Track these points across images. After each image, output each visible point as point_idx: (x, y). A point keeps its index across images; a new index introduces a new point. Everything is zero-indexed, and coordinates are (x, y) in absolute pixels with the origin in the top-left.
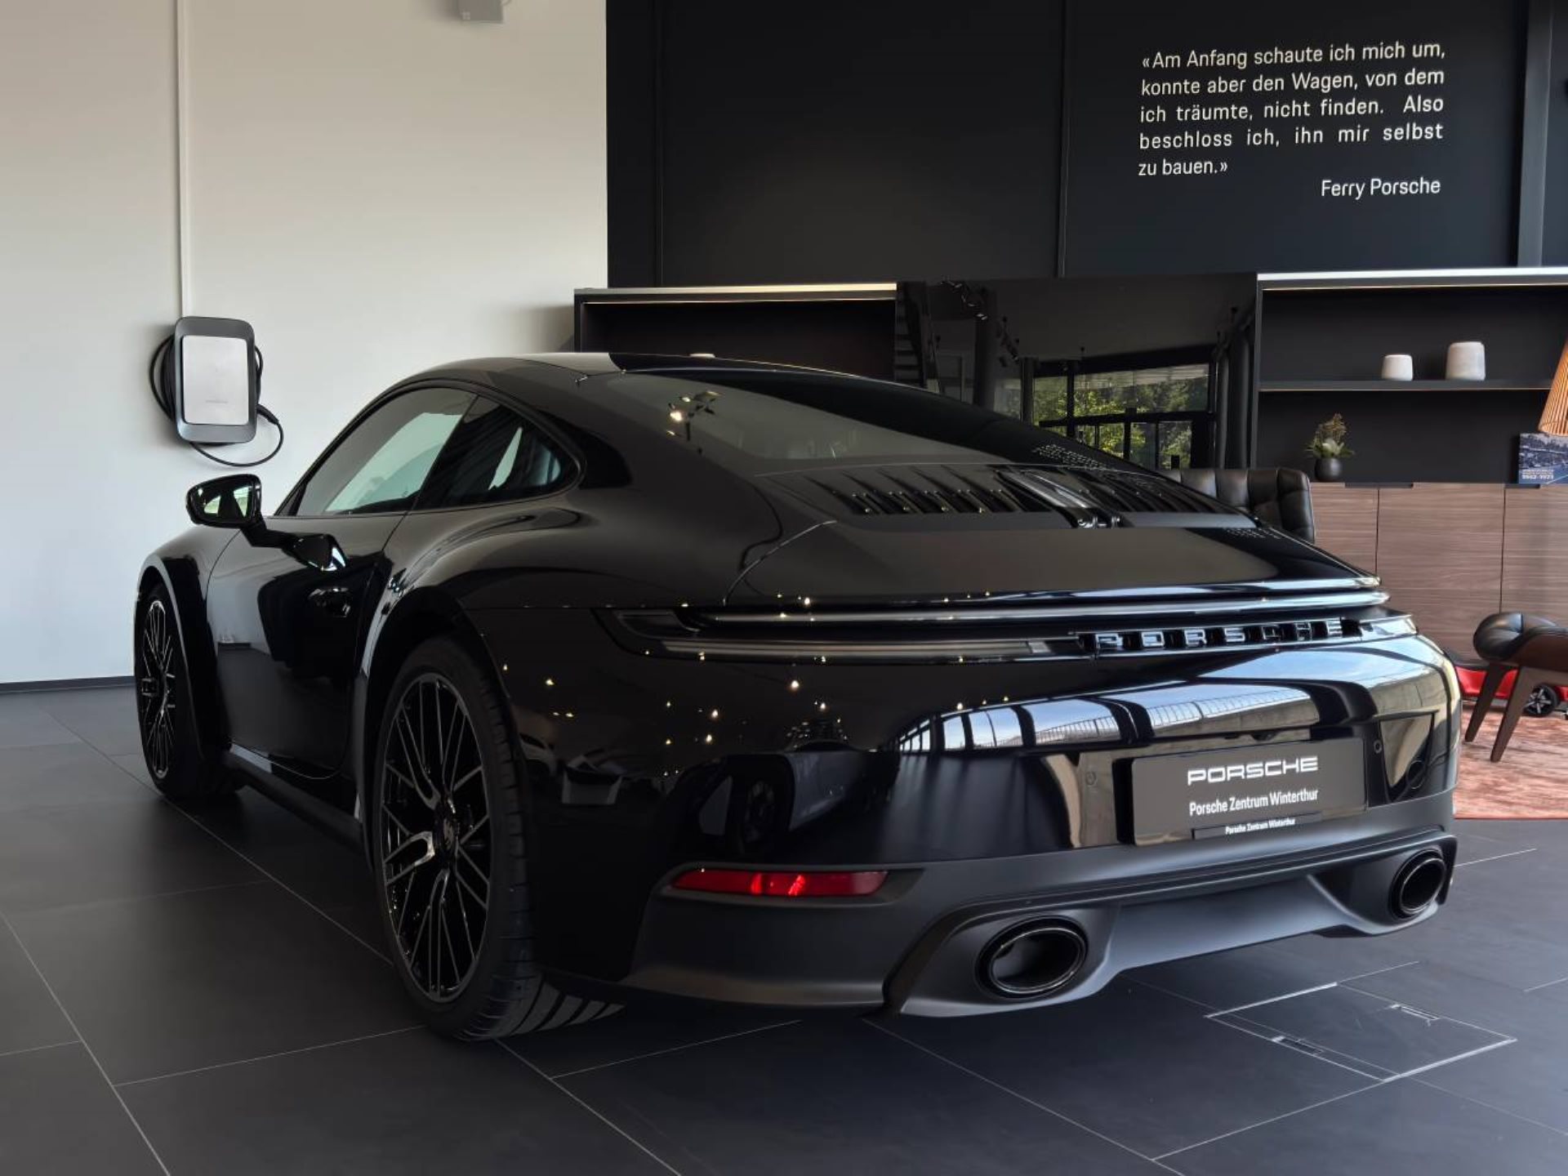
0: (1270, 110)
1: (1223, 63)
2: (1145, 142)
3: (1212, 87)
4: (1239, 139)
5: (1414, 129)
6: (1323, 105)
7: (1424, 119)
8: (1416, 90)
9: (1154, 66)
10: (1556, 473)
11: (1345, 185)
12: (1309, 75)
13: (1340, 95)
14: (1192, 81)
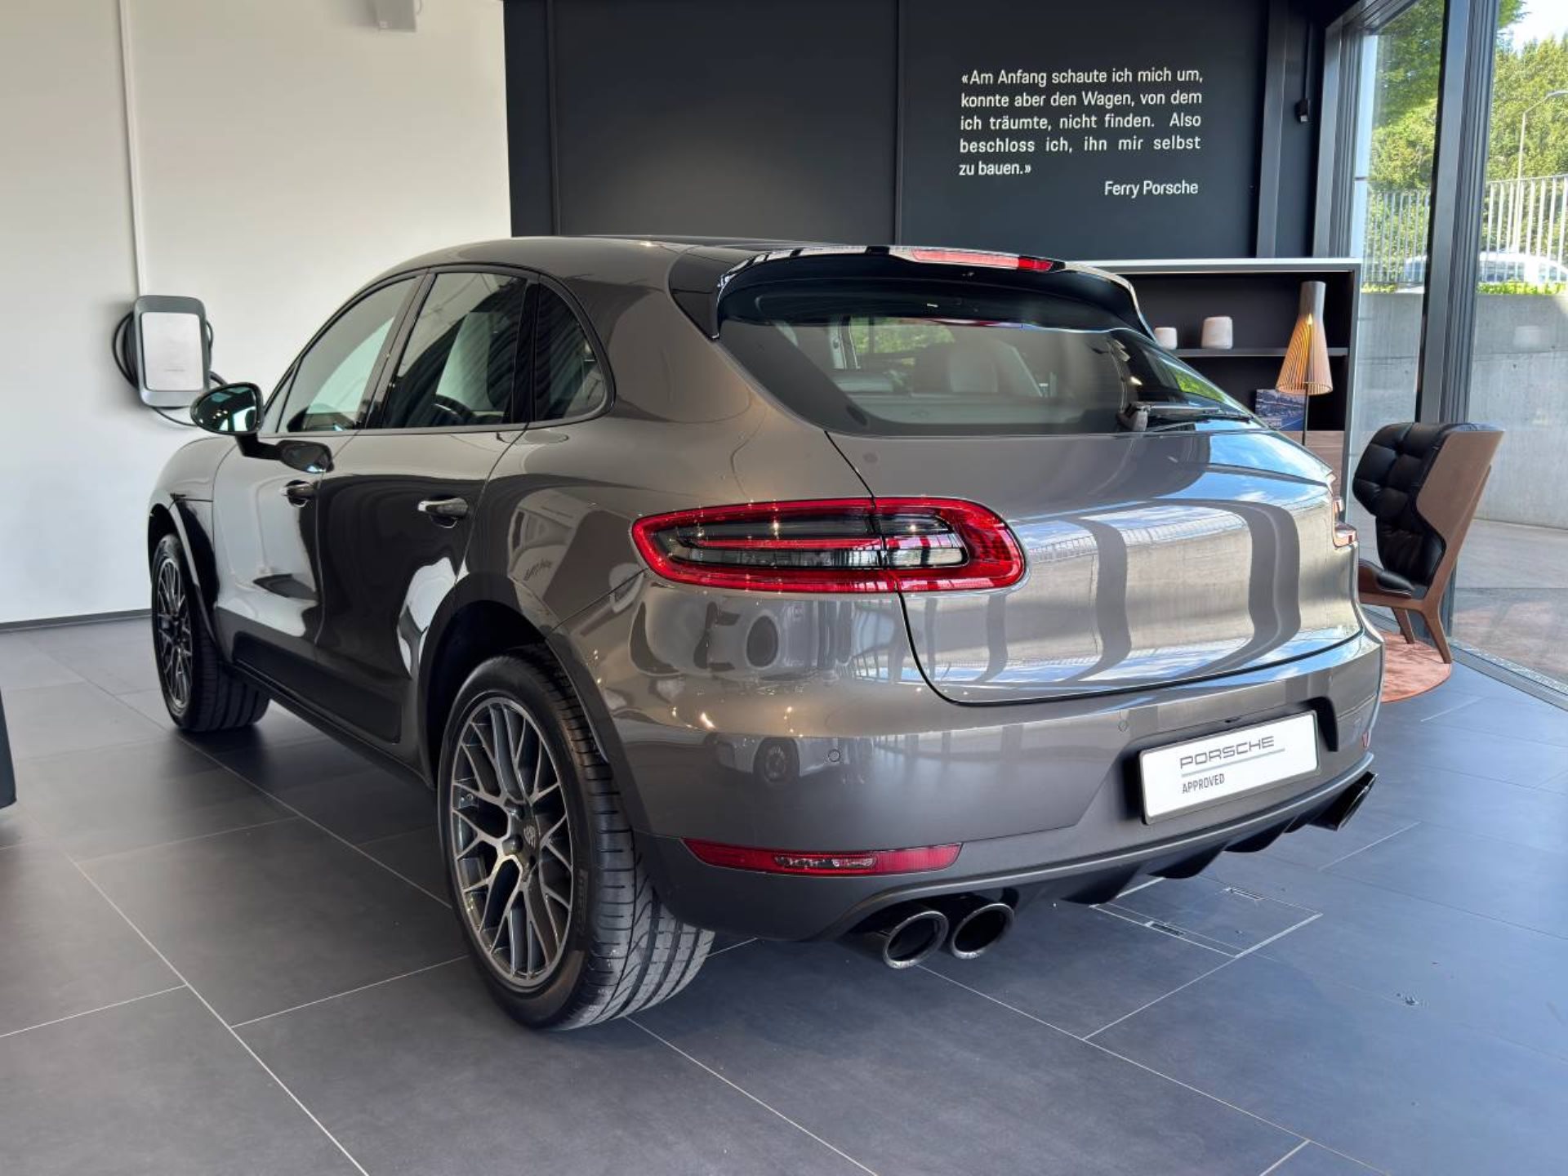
0: (1065, 123)
1: (1027, 82)
2: (964, 147)
3: (1019, 102)
4: (1040, 146)
5: (1178, 141)
6: (1107, 118)
7: (1186, 132)
8: (1180, 108)
9: (971, 83)
10: (1284, 421)
11: (1124, 186)
12: (1096, 93)
13: (1121, 111)
14: (1002, 96)
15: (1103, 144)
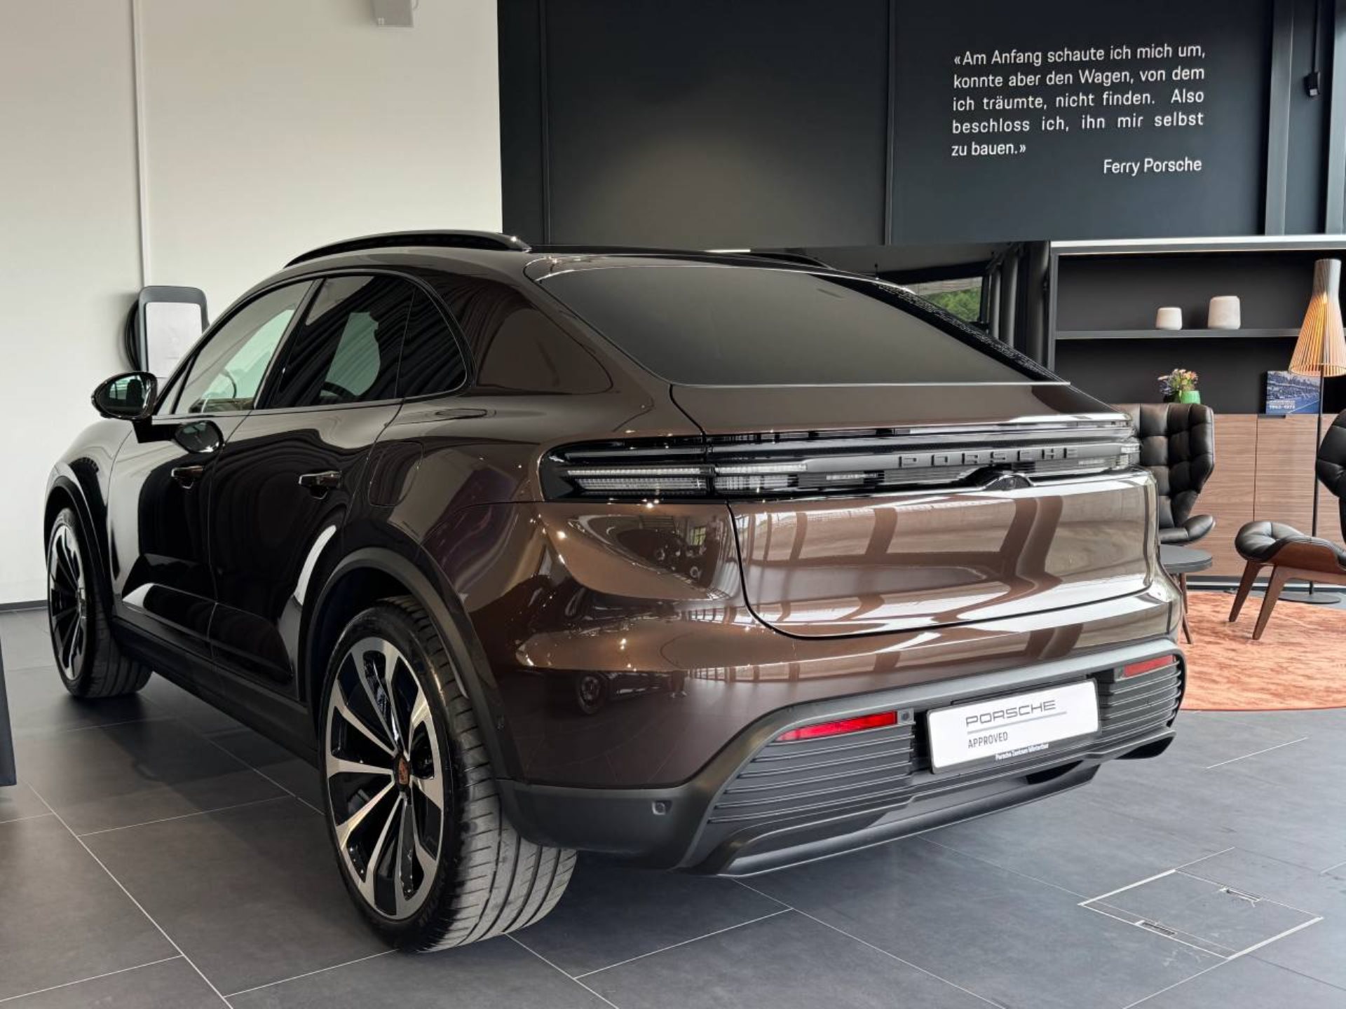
0: (1061, 101)
1: (1022, 61)
2: (957, 128)
3: (1013, 82)
4: (1036, 125)
5: (1180, 117)
6: (1105, 96)
7: (1189, 109)
8: (1182, 85)
9: (964, 63)
10: (1297, 404)
11: (1124, 164)
12: (1094, 71)
13: (1119, 88)
14: (995, 76)
15: (1101, 122)
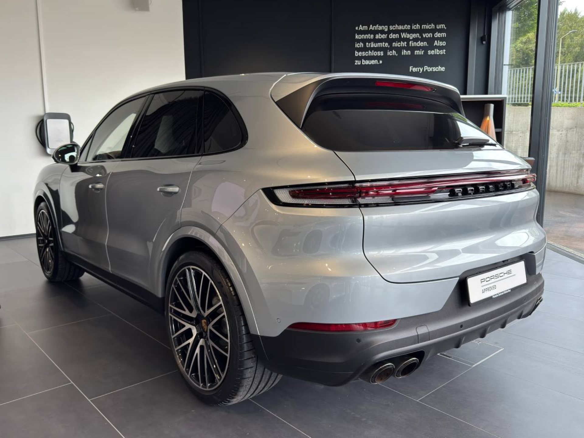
0: (395, 44)
1: (380, 29)
2: (357, 54)
3: (377, 37)
4: (385, 53)
5: (437, 51)
6: (410, 43)
7: (440, 48)
8: (438, 39)
11: (417, 68)
12: (406, 33)
13: (415, 40)
14: (371, 34)
15: (409, 52)
